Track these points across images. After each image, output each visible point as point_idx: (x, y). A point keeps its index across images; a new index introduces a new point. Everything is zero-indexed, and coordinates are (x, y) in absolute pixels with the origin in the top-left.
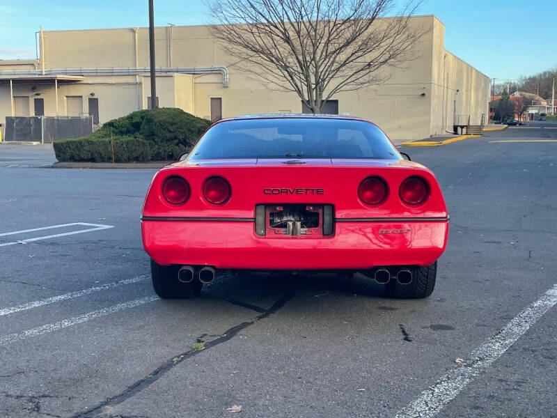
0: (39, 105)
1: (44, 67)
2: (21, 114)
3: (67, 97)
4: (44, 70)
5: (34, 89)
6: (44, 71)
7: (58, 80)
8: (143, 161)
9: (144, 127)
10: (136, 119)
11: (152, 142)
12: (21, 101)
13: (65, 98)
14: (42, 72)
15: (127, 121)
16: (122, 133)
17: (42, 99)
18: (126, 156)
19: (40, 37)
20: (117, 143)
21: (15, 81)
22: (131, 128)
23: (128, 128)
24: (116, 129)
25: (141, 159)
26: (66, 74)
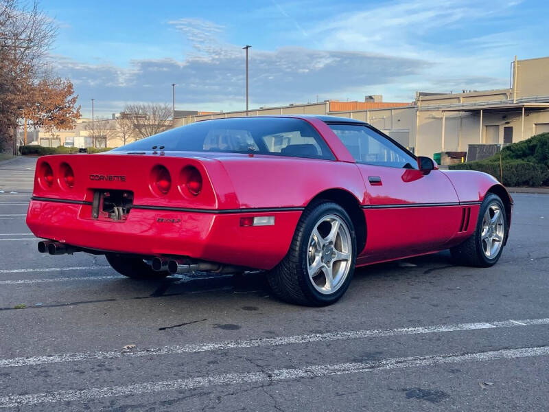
0: (509, 132)
1: (515, 96)
2: (491, 142)
3: (536, 124)
4: (515, 99)
5: (504, 117)
6: (514, 101)
7: (525, 108)
8: (533, 186)
9: (538, 150)
10: (534, 143)
11: (543, 165)
12: (491, 130)
13: (534, 126)
14: (513, 100)
15: (526, 145)
16: (518, 157)
17: (512, 128)
18: (514, 180)
19: (514, 68)
20: (507, 167)
21: (485, 111)
22: (527, 151)
23: (524, 152)
24: (513, 152)
25: (531, 183)
26: (536, 101)
